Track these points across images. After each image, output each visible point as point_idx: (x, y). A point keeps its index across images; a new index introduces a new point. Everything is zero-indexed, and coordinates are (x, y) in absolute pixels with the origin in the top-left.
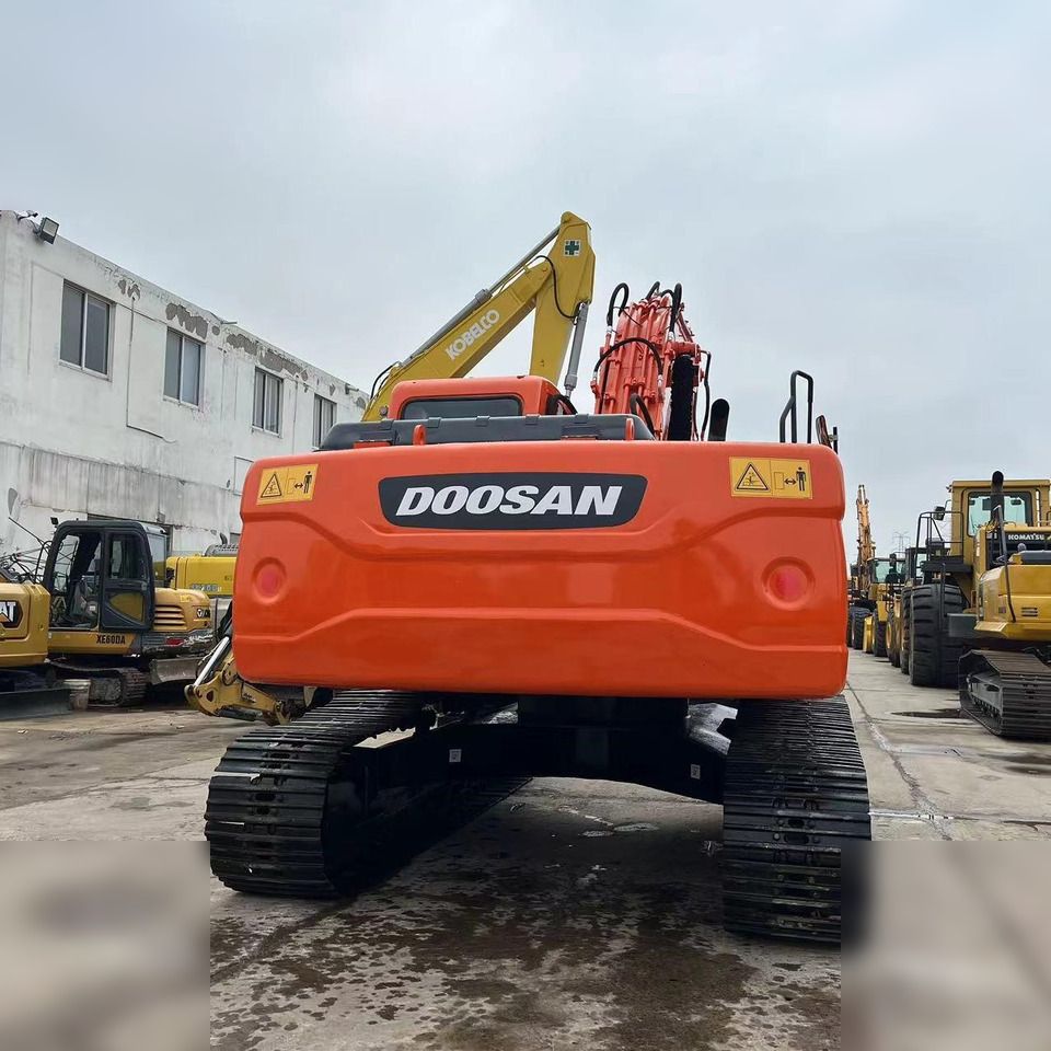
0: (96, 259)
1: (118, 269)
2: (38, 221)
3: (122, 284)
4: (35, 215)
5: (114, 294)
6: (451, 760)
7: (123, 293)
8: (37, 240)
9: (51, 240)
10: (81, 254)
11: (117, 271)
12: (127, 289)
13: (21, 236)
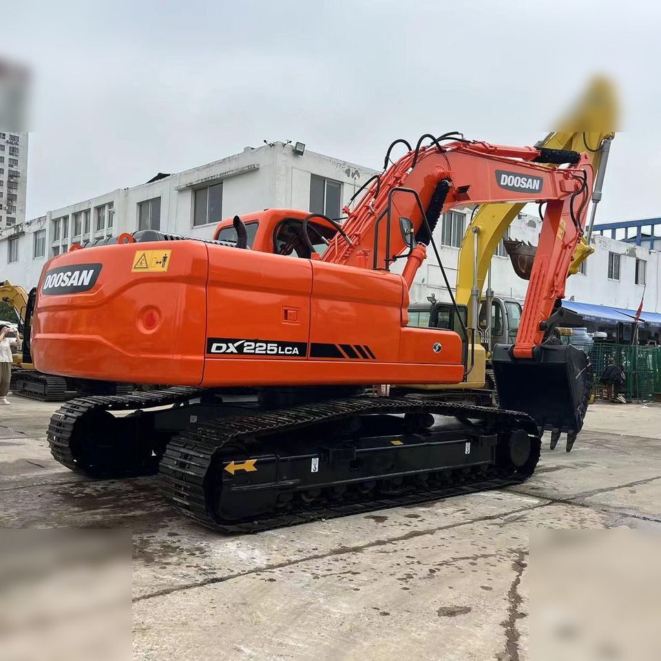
0: (330, 159)
1: (345, 163)
2: (293, 144)
3: (348, 172)
4: (290, 142)
5: (343, 177)
6: (191, 421)
7: (349, 176)
8: (294, 155)
9: (302, 153)
10: (320, 158)
11: (344, 164)
12: (351, 173)
13: (285, 154)
